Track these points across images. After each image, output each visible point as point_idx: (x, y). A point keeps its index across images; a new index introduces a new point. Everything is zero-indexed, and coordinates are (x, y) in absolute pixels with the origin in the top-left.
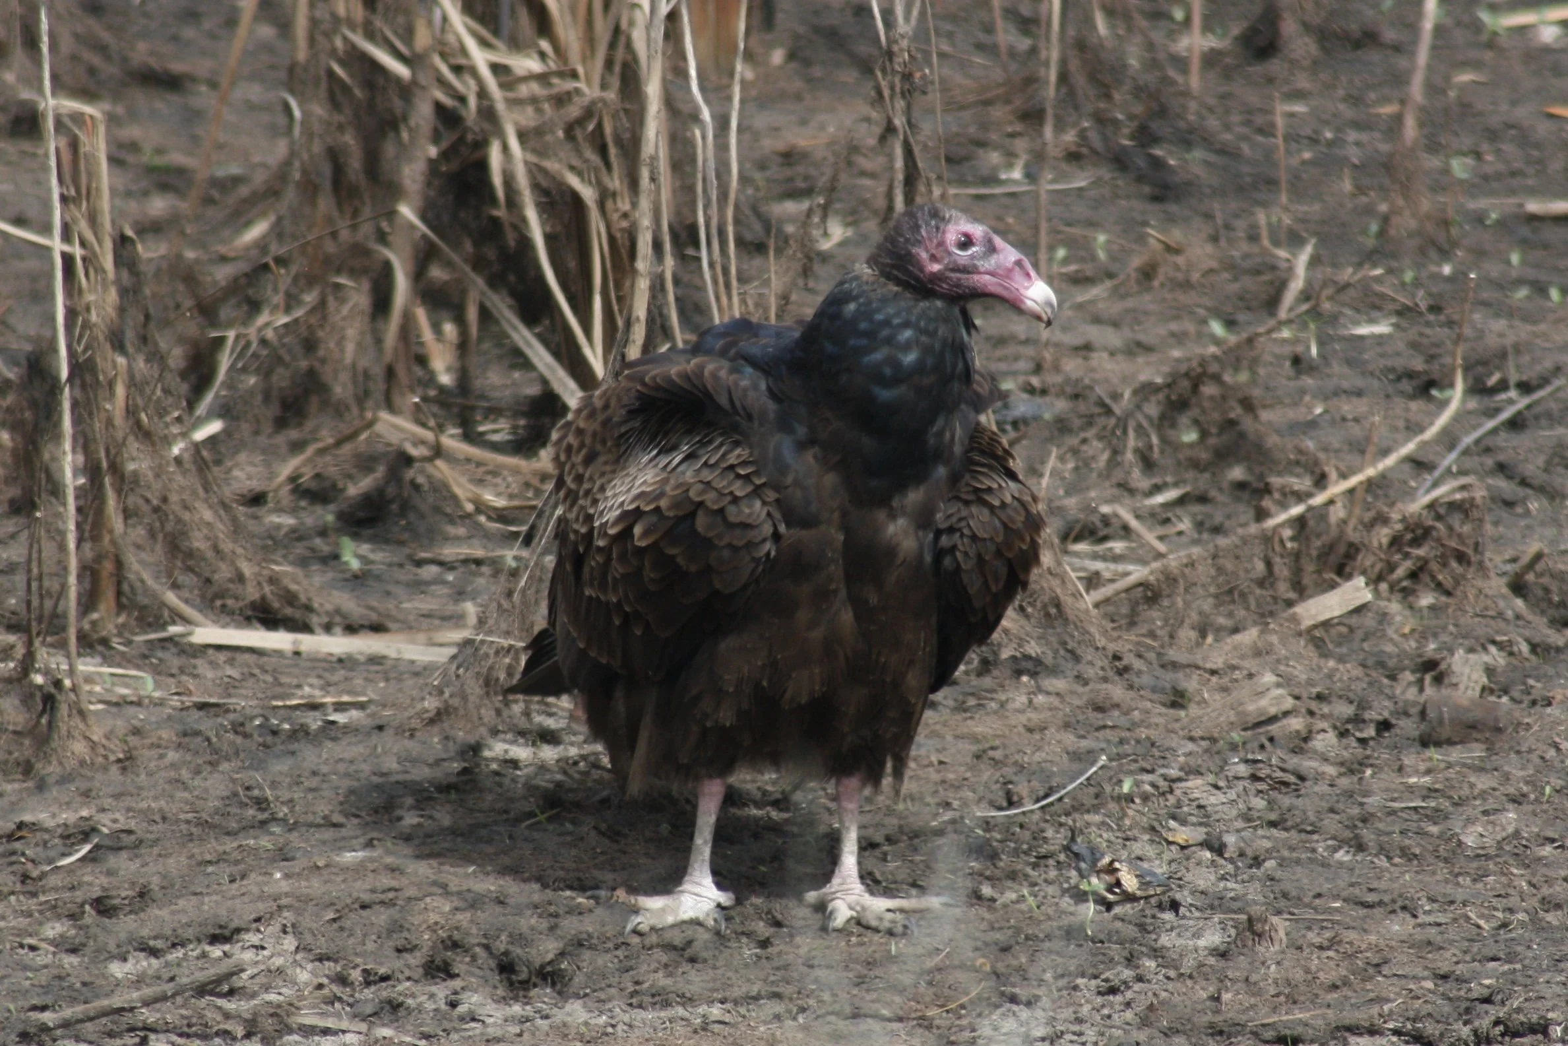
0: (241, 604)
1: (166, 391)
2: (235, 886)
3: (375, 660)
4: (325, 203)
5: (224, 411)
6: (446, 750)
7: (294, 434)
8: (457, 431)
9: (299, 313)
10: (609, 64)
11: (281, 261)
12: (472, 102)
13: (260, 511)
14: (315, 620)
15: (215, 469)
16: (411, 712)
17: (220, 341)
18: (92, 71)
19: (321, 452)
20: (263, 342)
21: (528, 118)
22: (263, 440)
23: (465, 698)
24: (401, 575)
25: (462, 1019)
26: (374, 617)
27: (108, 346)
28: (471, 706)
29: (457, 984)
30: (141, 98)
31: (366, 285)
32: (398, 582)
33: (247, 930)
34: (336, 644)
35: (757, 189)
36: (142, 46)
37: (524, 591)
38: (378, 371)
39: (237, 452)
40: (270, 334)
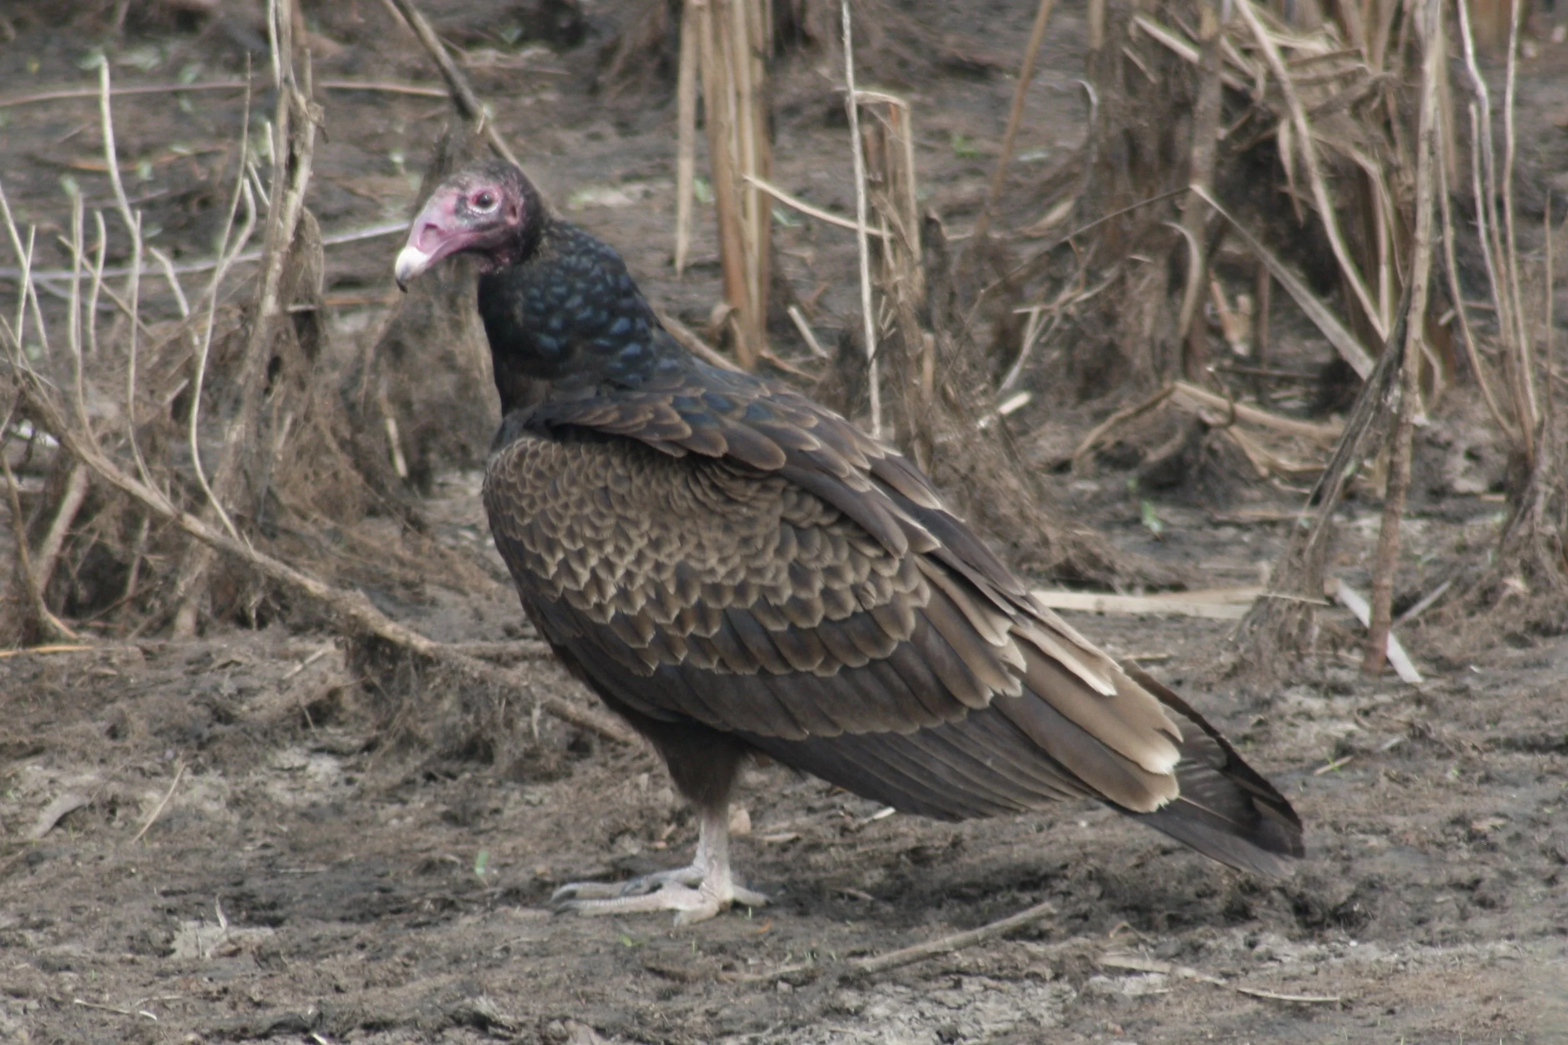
0: (1046, 567)
1: (973, 366)
2: (1043, 835)
3: (1176, 618)
4: (1123, 183)
5: (1028, 383)
6: (1242, 703)
7: (1097, 404)
8: (1250, 398)
9: (1098, 289)
10: (1393, 44)
11: (1081, 239)
12: (1261, 84)
13: (1067, 477)
14: (1116, 582)
15: (1022, 440)
16: (1208, 667)
17: (1025, 317)
18: (903, 63)
19: (1123, 421)
20: (1067, 317)
21: (1316, 98)
22: (1067, 411)
23: (1259, 654)
24: (1197, 536)
25: (1260, 958)
26: (1174, 578)
27: (915, 324)
28: (1265, 660)
29: (1255, 926)
30: (949, 87)
31: (1162, 261)
32: (1196, 544)
33: (1055, 876)
34: (1138, 603)
35: (1540, 161)
36: (951, 39)
37: (1314, 551)
38: (1176, 344)
39: (1041, 424)
40: (1072, 309)
